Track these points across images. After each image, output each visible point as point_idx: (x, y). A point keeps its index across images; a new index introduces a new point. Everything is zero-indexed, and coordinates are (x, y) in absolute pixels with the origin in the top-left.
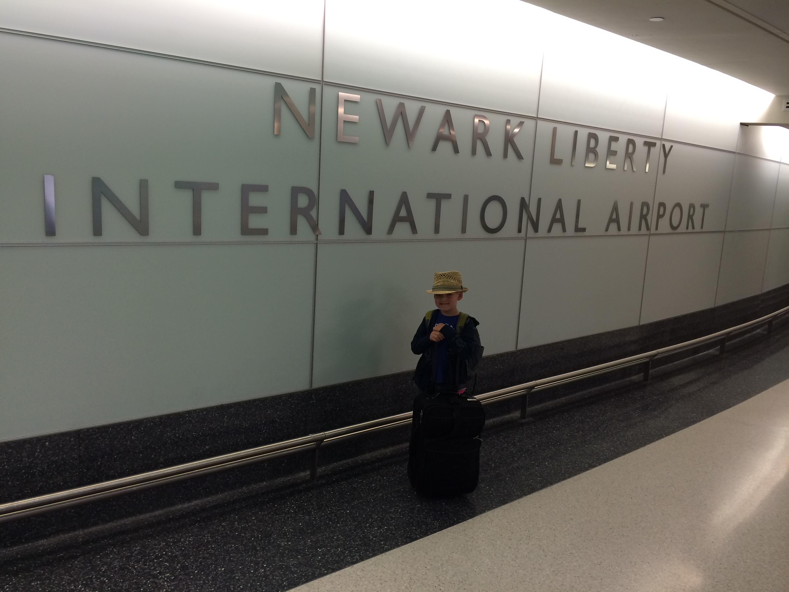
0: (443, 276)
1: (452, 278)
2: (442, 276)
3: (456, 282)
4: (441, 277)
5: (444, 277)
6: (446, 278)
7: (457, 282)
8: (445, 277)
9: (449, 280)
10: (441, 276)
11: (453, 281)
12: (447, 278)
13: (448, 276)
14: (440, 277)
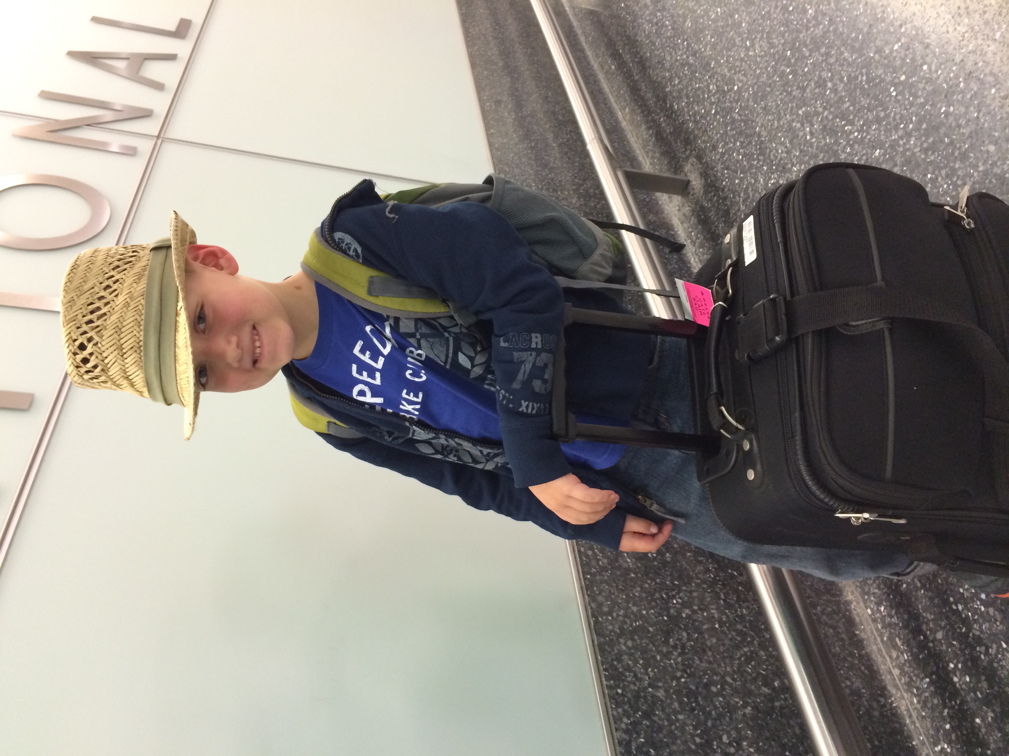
0: (85, 354)
1: (102, 298)
2: (85, 361)
3: (129, 281)
4: (95, 367)
5: (90, 348)
6: (96, 339)
7: (129, 277)
8: (90, 340)
9: (114, 318)
10: (89, 365)
11: (121, 299)
12: (99, 330)
13: (91, 322)
14: (97, 371)
